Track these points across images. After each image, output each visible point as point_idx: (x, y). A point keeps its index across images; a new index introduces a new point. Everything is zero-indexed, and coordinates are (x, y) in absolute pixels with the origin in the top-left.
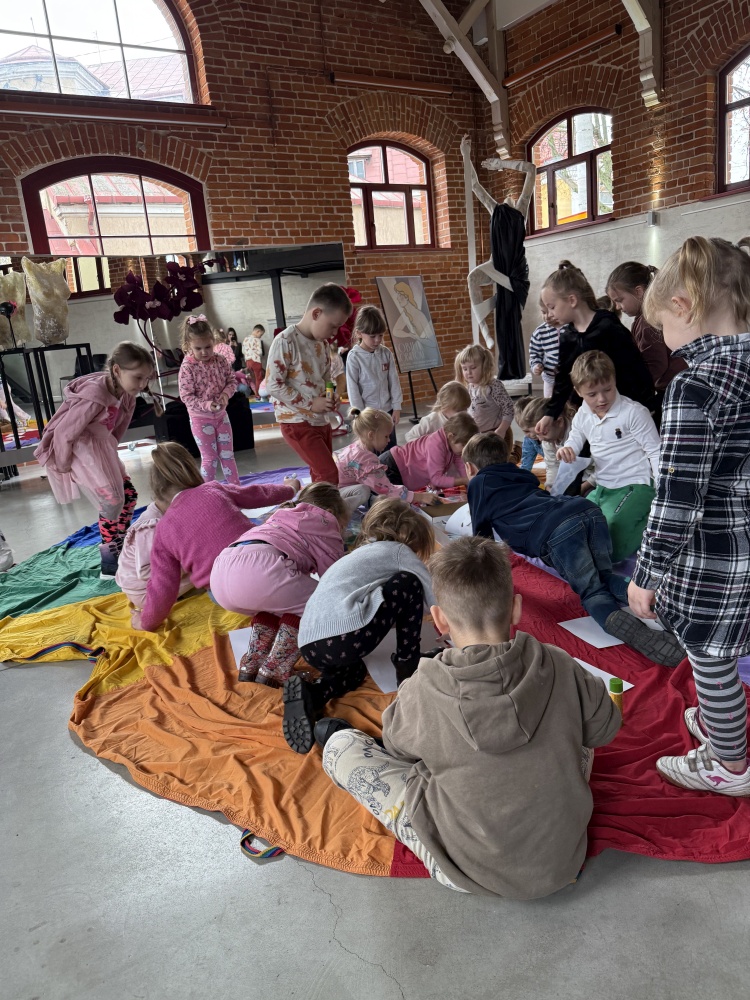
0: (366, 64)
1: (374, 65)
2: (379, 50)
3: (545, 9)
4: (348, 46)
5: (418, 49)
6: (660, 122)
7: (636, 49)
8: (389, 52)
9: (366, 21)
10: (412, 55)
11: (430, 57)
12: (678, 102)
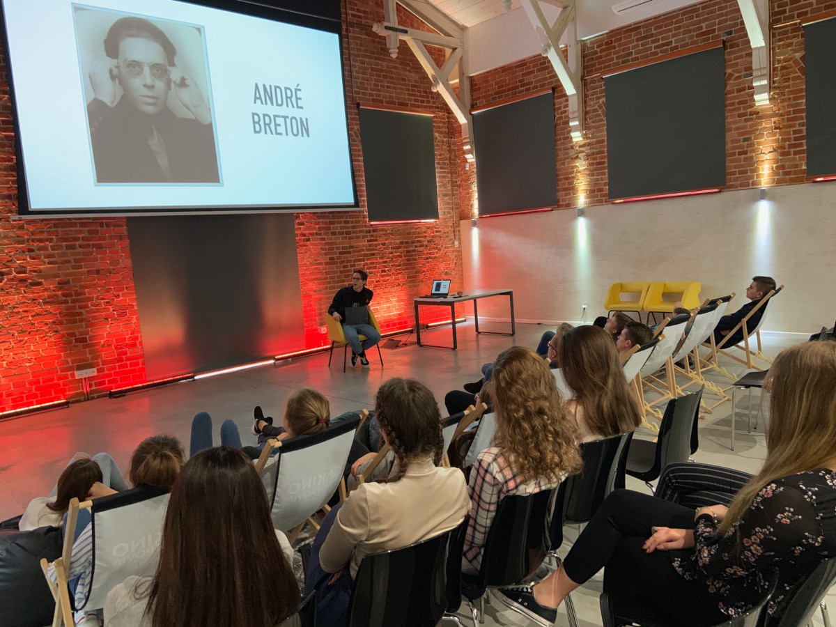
0: (379, 96)
1: (384, 97)
2: (388, 87)
3: (500, 68)
4: (368, 84)
5: (413, 86)
6: (583, 152)
7: (565, 103)
8: (394, 88)
9: (379, 67)
10: (408, 90)
11: (420, 92)
12: (595, 140)
